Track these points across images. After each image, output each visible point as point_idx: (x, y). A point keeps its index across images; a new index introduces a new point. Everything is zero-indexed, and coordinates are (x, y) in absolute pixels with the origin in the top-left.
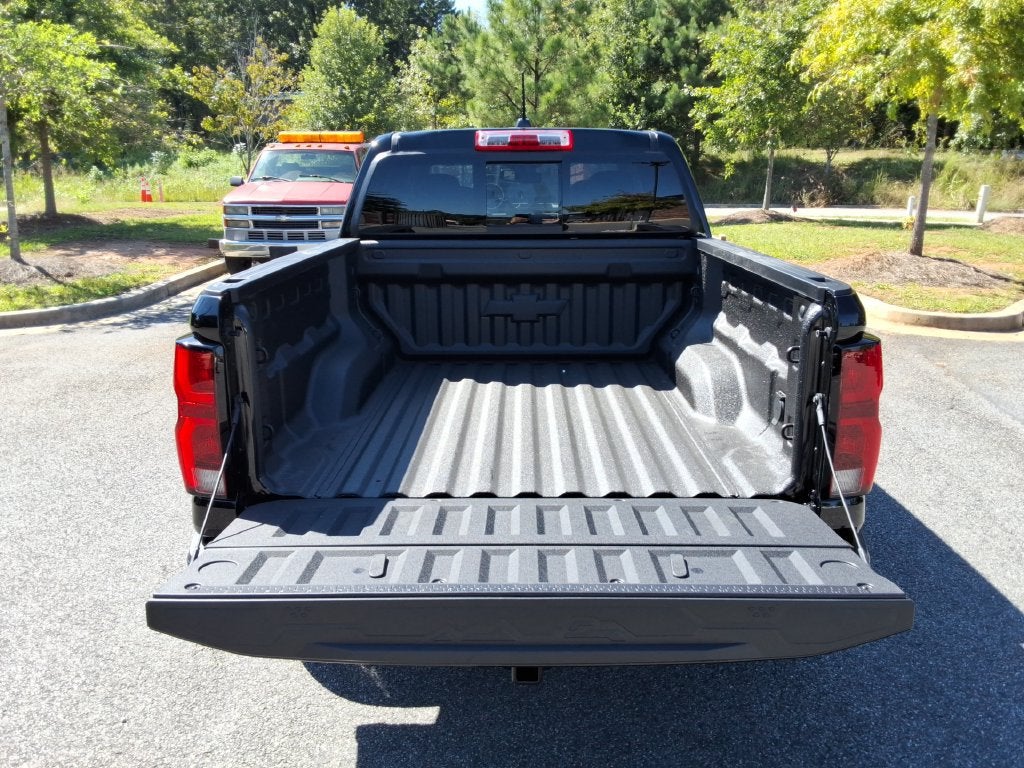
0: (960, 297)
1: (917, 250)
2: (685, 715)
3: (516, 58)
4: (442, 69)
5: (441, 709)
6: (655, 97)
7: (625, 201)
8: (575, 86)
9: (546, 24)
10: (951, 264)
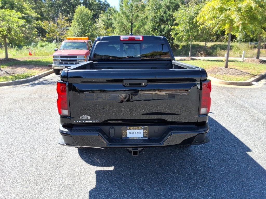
0: (236, 78)
1: (226, 67)
2: (170, 167)
3: (127, 19)
4: (107, 21)
5: (114, 167)
6: (162, 29)
7: (155, 53)
8: (142, 26)
9: (134, 10)
10: (235, 70)
